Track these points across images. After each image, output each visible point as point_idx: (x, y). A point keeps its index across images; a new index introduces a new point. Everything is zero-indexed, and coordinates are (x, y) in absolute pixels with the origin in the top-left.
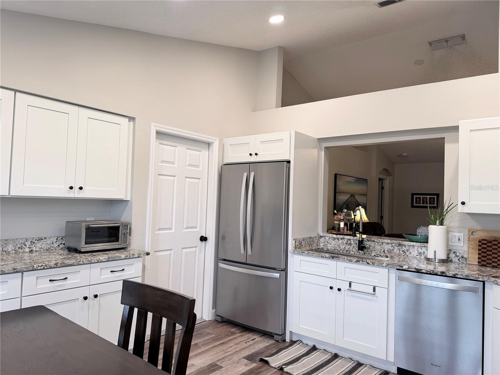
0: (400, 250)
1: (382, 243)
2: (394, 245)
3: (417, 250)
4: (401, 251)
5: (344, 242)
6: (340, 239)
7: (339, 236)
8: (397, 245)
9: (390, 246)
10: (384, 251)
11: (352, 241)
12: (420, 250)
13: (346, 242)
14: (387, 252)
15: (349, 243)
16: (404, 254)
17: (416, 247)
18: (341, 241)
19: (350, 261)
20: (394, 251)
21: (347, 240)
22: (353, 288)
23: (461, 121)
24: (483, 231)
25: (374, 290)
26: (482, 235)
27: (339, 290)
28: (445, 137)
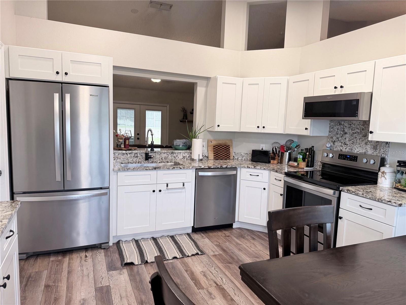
1: (161, 153)
2: (168, 153)
3: (182, 154)
4: (173, 157)
5: (132, 156)
6: (128, 154)
7: (128, 151)
8: (170, 153)
9: (166, 154)
10: (162, 159)
11: (138, 154)
12: (184, 155)
13: (134, 155)
15: (136, 156)
16: (175, 159)
17: (182, 153)
18: (129, 155)
20: (169, 158)
22: (169, 187)
23: (218, 76)
24: (215, 140)
25: (184, 185)
26: (214, 143)
27: (160, 191)
28: (197, 83)
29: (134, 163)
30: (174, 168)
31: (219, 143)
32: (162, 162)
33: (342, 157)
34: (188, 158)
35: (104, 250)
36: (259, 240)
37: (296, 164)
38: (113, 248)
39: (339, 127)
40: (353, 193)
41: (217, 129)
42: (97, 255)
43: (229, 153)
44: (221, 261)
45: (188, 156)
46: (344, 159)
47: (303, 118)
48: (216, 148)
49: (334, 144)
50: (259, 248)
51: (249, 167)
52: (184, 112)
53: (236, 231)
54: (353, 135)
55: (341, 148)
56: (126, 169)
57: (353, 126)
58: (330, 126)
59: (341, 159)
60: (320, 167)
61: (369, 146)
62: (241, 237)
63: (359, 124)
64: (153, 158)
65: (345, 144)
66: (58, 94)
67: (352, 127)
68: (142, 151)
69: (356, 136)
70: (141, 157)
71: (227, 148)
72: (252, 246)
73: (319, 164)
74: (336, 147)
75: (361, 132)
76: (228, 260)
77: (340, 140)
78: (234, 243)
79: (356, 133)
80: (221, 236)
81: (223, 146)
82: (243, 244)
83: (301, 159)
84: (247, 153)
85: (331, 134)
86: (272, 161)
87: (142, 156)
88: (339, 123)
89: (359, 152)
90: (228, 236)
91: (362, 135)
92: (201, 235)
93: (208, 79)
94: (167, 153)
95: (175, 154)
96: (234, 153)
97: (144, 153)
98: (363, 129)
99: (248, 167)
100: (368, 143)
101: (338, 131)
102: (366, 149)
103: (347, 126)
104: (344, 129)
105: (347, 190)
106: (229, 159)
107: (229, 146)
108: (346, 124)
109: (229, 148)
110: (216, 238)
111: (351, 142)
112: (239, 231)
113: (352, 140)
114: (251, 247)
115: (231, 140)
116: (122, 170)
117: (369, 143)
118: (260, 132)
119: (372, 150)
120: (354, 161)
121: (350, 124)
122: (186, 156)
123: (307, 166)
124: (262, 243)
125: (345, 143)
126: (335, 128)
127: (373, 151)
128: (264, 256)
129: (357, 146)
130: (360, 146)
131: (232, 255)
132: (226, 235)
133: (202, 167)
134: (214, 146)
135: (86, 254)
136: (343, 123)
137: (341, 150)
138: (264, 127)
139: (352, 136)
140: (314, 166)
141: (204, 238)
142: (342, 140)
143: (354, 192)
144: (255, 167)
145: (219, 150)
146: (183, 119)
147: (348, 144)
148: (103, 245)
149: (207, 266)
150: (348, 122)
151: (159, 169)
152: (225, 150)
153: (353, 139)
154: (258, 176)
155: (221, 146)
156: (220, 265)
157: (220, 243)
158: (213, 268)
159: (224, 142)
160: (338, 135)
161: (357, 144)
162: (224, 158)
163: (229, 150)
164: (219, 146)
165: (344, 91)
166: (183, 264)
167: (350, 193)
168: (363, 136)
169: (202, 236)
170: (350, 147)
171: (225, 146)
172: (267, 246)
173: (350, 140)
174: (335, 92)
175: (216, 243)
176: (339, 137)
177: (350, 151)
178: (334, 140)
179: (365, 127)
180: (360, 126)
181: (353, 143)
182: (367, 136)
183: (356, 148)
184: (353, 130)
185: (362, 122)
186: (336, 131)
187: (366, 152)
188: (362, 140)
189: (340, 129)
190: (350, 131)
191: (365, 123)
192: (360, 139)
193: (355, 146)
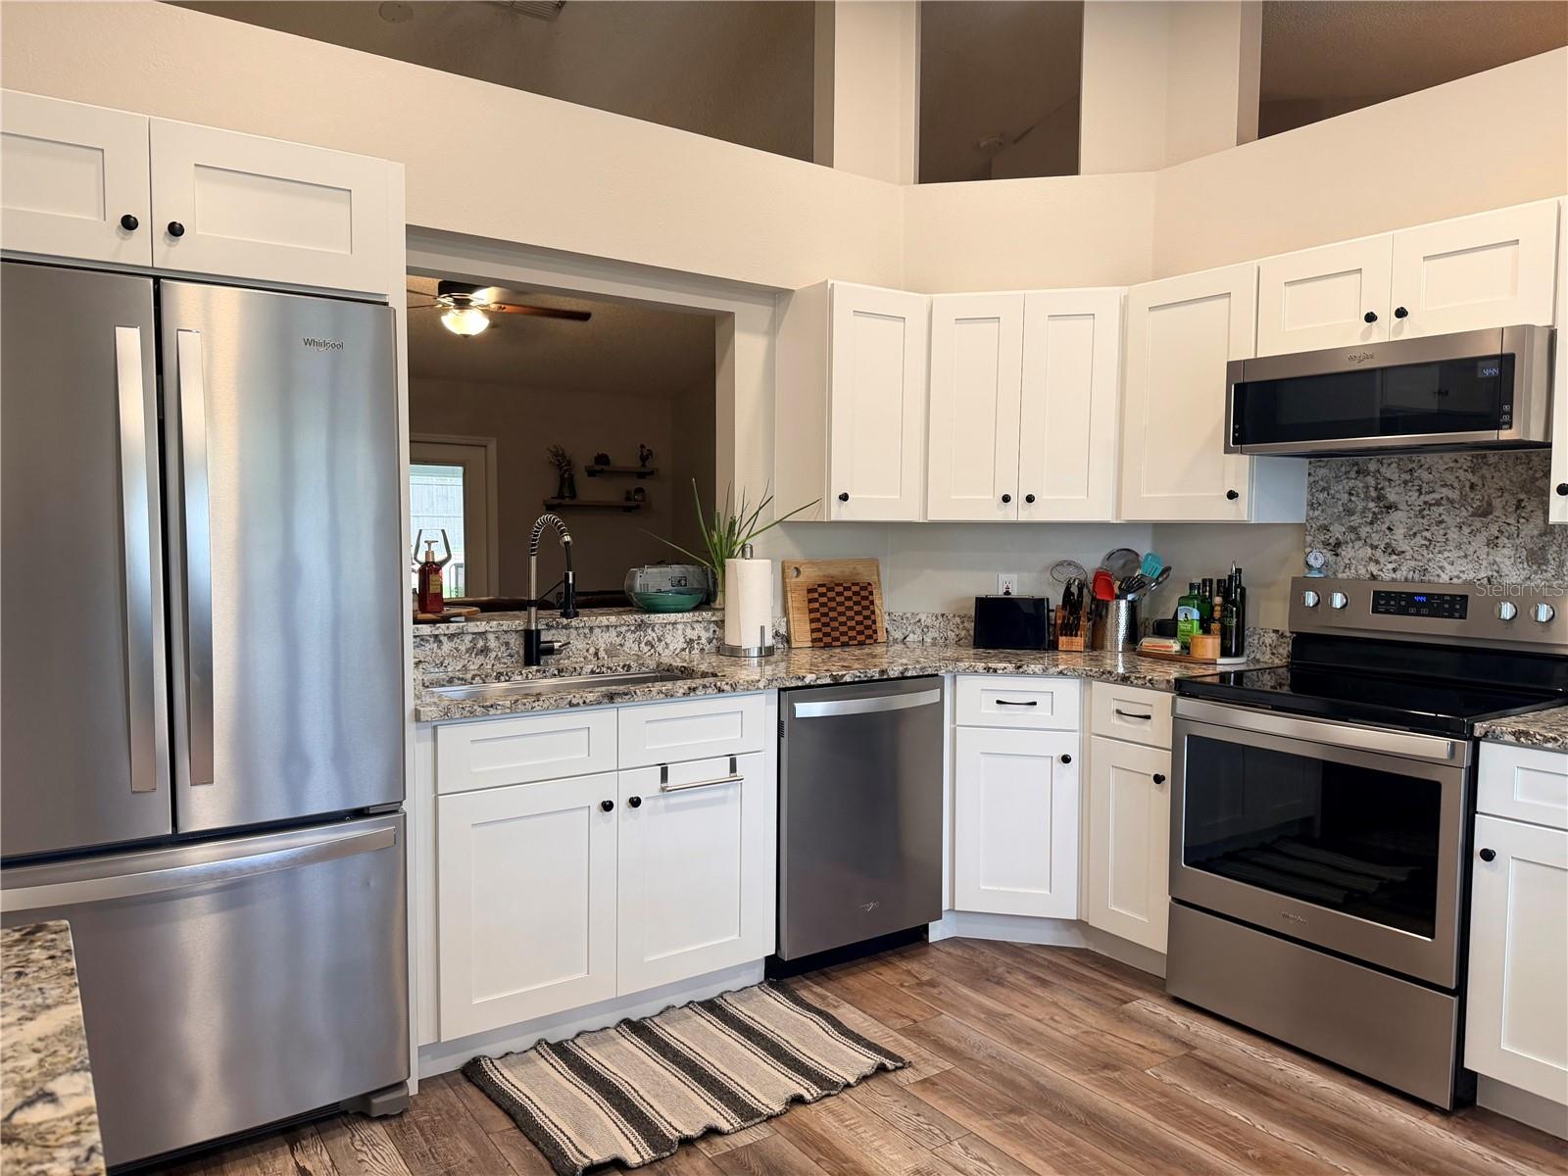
0: (640, 643)
1: (591, 629)
2: (624, 629)
3: (684, 630)
4: (643, 645)
5: (463, 648)
6: (444, 639)
7: (443, 626)
8: (633, 628)
9: (613, 633)
10: (596, 654)
11: (491, 637)
12: (691, 634)
13: (469, 645)
14: (606, 653)
15: (479, 646)
16: (652, 651)
17: (680, 627)
18: (447, 646)
19: (669, 695)
20: (625, 648)
21: (473, 638)
22: (672, 782)
23: (835, 282)
24: (812, 563)
25: (733, 768)
26: (810, 575)
27: (635, 802)
28: (733, 313)
29: (477, 678)
30: (694, 689)
31: (828, 577)
32: (604, 670)
33: (1392, 603)
34: (707, 648)
35: (385, 1123)
36: (1067, 984)
37: (1174, 646)
38: (426, 1107)
39: (1357, 482)
40: (1549, 745)
41: (840, 513)
42: (361, 1156)
43: (873, 617)
44: (971, 1108)
45: (705, 636)
46: (1403, 611)
47: (1227, 450)
48: (822, 595)
49: (1337, 555)
50: (1090, 1020)
51: (995, 671)
52: (560, 469)
53: (949, 954)
54: (1426, 512)
55: (1373, 568)
56: (481, 709)
57: (1425, 476)
58: (1311, 486)
59: (1387, 612)
60: (1273, 654)
61: (1506, 551)
62: (988, 980)
63: (1452, 465)
64: (559, 651)
65: (1390, 550)
66: (135, 333)
67: (1417, 482)
68: (506, 625)
69: (1443, 516)
70: (502, 652)
71: (863, 593)
72: (1056, 1018)
73: (1268, 641)
74: (1348, 566)
75: (1463, 496)
76: (999, 1096)
77: (1363, 535)
78: (973, 1012)
79: (1438, 503)
80: (902, 985)
81: (846, 589)
82: (1016, 1014)
83: (1196, 624)
84: (943, 615)
85: (1317, 513)
86: (1062, 640)
87: (507, 644)
88: (1356, 468)
89: (1458, 577)
90: (932, 984)
91: (1471, 510)
92: (811, 991)
93: (777, 296)
94: (616, 627)
95: (653, 630)
96: (886, 617)
97: (517, 632)
98: (1472, 487)
99: (988, 669)
100: (1503, 540)
101: (1353, 498)
102: (1495, 563)
103: (1395, 477)
104: (1383, 488)
105: (1514, 734)
106: (872, 641)
107: (869, 588)
108: (1390, 471)
109: (871, 593)
110: (887, 1000)
111: (1419, 540)
112: (959, 953)
113: (1426, 534)
114: (1052, 1019)
115: (874, 563)
116: (458, 716)
117: (1506, 541)
118: (1012, 518)
119: (1524, 569)
120: (1451, 616)
121: (1411, 470)
122: (699, 638)
123: (1225, 652)
124: (1087, 995)
125: (1388, 545)
126: (1340, 489)
127: (1527, 572)
128: (1134, 1057)
129: (1446, 554)
130: (1466, 556)
131: (998, 1069)
132: (917, 978)
133: (807, 681)
134: (810, 591)
135: (297, 1163)
136: (1372, 466)
137: (1374, 577)
138: (1030, 499)
139: (1423, 517)
140: (1247, 652)
141: (836, 1004)
142: (1373, 535)
143: (1555, 739)
144: (1020, 667)
145: (833, 604)
146: (560, 496)
147: (1403, 552)
148: (376, 1101)
149: (923, 1139)
150: (1400, 459)
151: (627, 697)
152: (856, 603)
153: (1427, 530)
154: (1034, 703)
155: (841, 589)
156: (978, 1126)
157: (915, 1021)
158: (956, 1147)
159: (847, 571)
160: (1353, 518)
161: (1448, 548)
162: (855, 638)
163: (872, 603)
164: (830, 589)
165: (1410, 330)
166: (809, 1149)
167: (1534, 746)
168: (1473, 515)
169: (815, 993)
170: (1416, 560)
171: (855, 589)
172: (1115, 1006)
173: (1415, 534)
174: (1366, 334)
175: (899, 1023)
176: (1357, 525)
177: (1416, 576)
178: (1337, 539)
179: (1483, 477)
180: (1458, 474)
181: (1427, 543)
182: (1496, 513)
183: (1446, 565)
184: (1423, 491)
185: (1464, 459)
186: (1340, 503)
187: (1492, 576)
188: (1473, 530)
189: (1360, 491)
190: (1413, 498)
191: (1480, 460)
192: (1461, 527)
193: (1440, 555)
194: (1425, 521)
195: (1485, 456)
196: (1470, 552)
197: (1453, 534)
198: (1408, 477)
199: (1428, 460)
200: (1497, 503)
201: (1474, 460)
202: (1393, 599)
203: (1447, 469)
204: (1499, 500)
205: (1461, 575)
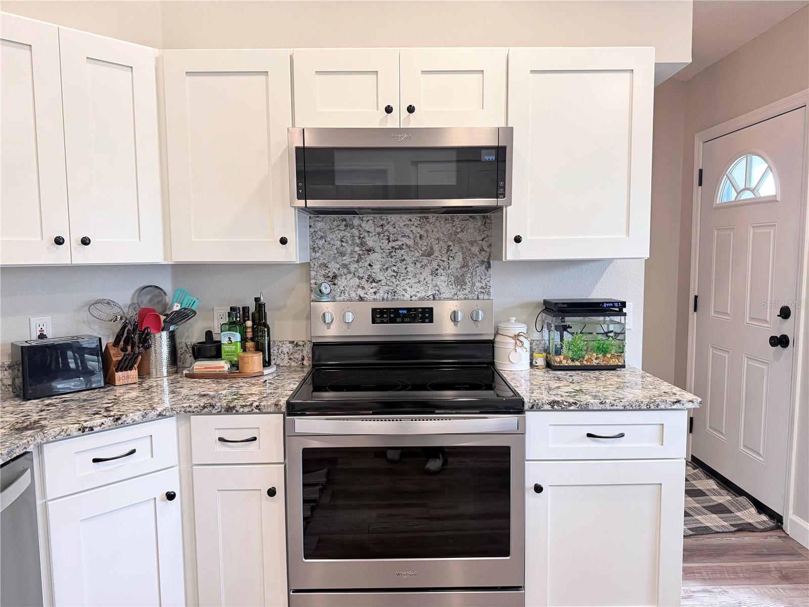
33: (385, 316)
37: (223, 365)
39: (346, 233)
40: (572, 408)
46: (392, 321)
49: (334, 284)
51: (91, 429)
54: (393, 254)
55: (361, 293)
57: (391, 229)
58: (312, 235)
59: (382, 322)
61: (442, 278)
63: (408, 223)
65: (372, 280)
67: (386, 234)
69: (404, 257)
73: (285, 350)
74: (343, 292)
75: (416, 243)
77: (352, 270)
79: (401, 248)
83: (238, 345)
85: (318, 255)
88: (344, 223)
89: (416, 296)
91: (421, 252)
98: (421, 237)
99: (83, 430)
100: (440, 271)
101: (344, 244)
102: (437, 285)
103: (372, 230)
104: (364, 237)
105: (550, 404)
108: (368, 226)
111: (390, 272)
113: (394, 268)
117: (443, 272)
119: (453, 288)
120: (423, 322)
121: (382, 226)
125: (370, 277)
126: (333, 237)
127: (455, 290)
129: (407, 281)
130: (419, 282)
136: (356, 222)
139: (392, 257)
142: (359, 270)
143: (575, 404)
144: (118, 418)
147: (380, 281)
150: (374, 218)
153: (395, 266)
154: (133, 452)
160: (344, 258)
161: (408, 277)
165: (414, 123)
167: (562, 410)
168: (422, 255)
170: (388, 286)
173: (387, 268)
174: (383, 121)
176: (347, 263)
177: (390, 296)
178: (334, 273)
179: (427, 231)
180: (411, 229)
181: (395, 274)
182: (435, 254)
183: (407, 288)
184: (391, 240)
185: (415, 217)
186: (335, 247)
187: (435, 294)
188: (423, 265)
189: (348, 239)
190: (385, 244)
191: (425, 220)
192: (415, 263)
193: (403, 282)
194: (393, 260)
195: (427, 218)
196: (422, 279)
197: (411, 268)
198: (380, 230)
199: (393, 219)
200: (436, 248)
201: (422, 220)
202: (386, 313)
203: (405, 225)
204: (437, 246)
205: (417, 294)
